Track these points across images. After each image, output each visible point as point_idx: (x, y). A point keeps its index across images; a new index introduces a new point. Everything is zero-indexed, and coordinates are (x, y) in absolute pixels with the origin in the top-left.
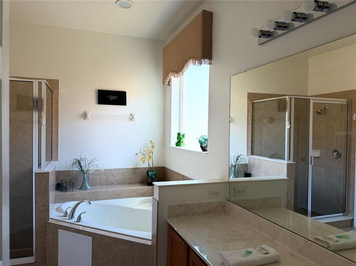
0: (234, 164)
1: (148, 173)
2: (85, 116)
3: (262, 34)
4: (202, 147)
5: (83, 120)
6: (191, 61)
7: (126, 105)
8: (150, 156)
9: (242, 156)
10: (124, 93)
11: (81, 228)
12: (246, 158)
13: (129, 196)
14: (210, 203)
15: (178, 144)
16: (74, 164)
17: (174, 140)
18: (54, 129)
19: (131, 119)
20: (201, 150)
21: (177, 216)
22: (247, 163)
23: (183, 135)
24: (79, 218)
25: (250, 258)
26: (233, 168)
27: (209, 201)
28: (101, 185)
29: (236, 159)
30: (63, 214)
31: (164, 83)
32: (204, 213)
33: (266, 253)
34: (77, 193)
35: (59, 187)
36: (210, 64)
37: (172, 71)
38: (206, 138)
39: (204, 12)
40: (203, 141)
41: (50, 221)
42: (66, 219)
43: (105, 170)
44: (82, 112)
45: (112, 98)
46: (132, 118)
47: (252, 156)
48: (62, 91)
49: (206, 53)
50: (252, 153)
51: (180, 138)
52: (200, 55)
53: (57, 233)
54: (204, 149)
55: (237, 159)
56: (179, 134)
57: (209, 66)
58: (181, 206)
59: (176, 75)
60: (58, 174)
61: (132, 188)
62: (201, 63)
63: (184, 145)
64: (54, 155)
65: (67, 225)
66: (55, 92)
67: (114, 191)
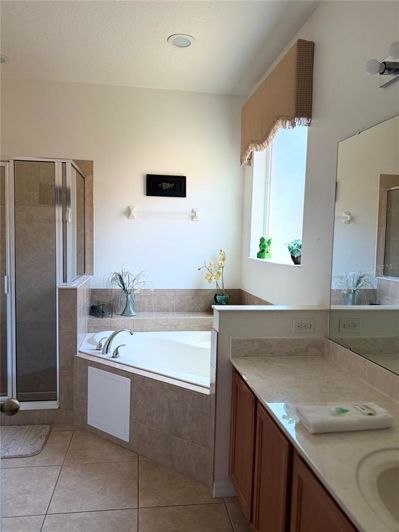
0: (352, 289)
1: (215, 298)
2: (128, 212)
3: (386, 68)
4: (293, 257)
5: (125, 218)
6: (280, 122)
7: (185, 196)
8: (219, 273)
9: (366, 277)
10: (183, 179)
11: (118, 366)
12: (373, 280)
13: (187, 329)
14: (298, 340)
15: (261, 254)
16: (113, 279)
17: (255, 249)
18: (87, 231)
19: (192, 218)
20: (292, 263)
21: (246, 355)
22: (376, 288)
23: (269, 242)
24: (116, 353)
25: (344, 418)
26: (351, 296)
27: (295, 337)
28: (151, 311)
29: (355, 280)
30: (95, 347)
31: (242, 161)
32: (289, 355)
33: (370, 414)
34: (117, 320)
35: (95, 311)
36: (309, 125)
37: (253, 141)
38: (300, 243)
39: (301, 43)
40: (295, 247)
41: (78, 354)
42: (100, 354)
43: (156, 290)
44: (125, 207)
45: (166, 186)
46: (193, 216)
47: (384, 278)
48: (98, 177)
49: (303, 107)
50: (385, 273)
51: (264, 246)
52: (293, 111)
53: (86, 372)
54: (296, 261)
55: (359, 282)
56: (262, 240)
57: (306, 128)
58: (253, 341)
59: (258, 147)
60: (94, 292)
61: (192, 317)
62: (293, 125)
63: (270, 256)
64: (88, 267)
65: (101, 361)
66: (88, 178)
67: (167, 320)
